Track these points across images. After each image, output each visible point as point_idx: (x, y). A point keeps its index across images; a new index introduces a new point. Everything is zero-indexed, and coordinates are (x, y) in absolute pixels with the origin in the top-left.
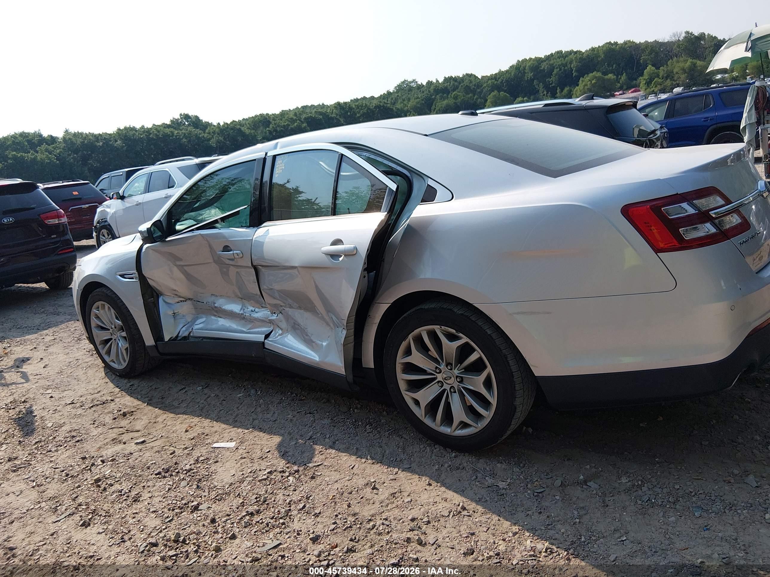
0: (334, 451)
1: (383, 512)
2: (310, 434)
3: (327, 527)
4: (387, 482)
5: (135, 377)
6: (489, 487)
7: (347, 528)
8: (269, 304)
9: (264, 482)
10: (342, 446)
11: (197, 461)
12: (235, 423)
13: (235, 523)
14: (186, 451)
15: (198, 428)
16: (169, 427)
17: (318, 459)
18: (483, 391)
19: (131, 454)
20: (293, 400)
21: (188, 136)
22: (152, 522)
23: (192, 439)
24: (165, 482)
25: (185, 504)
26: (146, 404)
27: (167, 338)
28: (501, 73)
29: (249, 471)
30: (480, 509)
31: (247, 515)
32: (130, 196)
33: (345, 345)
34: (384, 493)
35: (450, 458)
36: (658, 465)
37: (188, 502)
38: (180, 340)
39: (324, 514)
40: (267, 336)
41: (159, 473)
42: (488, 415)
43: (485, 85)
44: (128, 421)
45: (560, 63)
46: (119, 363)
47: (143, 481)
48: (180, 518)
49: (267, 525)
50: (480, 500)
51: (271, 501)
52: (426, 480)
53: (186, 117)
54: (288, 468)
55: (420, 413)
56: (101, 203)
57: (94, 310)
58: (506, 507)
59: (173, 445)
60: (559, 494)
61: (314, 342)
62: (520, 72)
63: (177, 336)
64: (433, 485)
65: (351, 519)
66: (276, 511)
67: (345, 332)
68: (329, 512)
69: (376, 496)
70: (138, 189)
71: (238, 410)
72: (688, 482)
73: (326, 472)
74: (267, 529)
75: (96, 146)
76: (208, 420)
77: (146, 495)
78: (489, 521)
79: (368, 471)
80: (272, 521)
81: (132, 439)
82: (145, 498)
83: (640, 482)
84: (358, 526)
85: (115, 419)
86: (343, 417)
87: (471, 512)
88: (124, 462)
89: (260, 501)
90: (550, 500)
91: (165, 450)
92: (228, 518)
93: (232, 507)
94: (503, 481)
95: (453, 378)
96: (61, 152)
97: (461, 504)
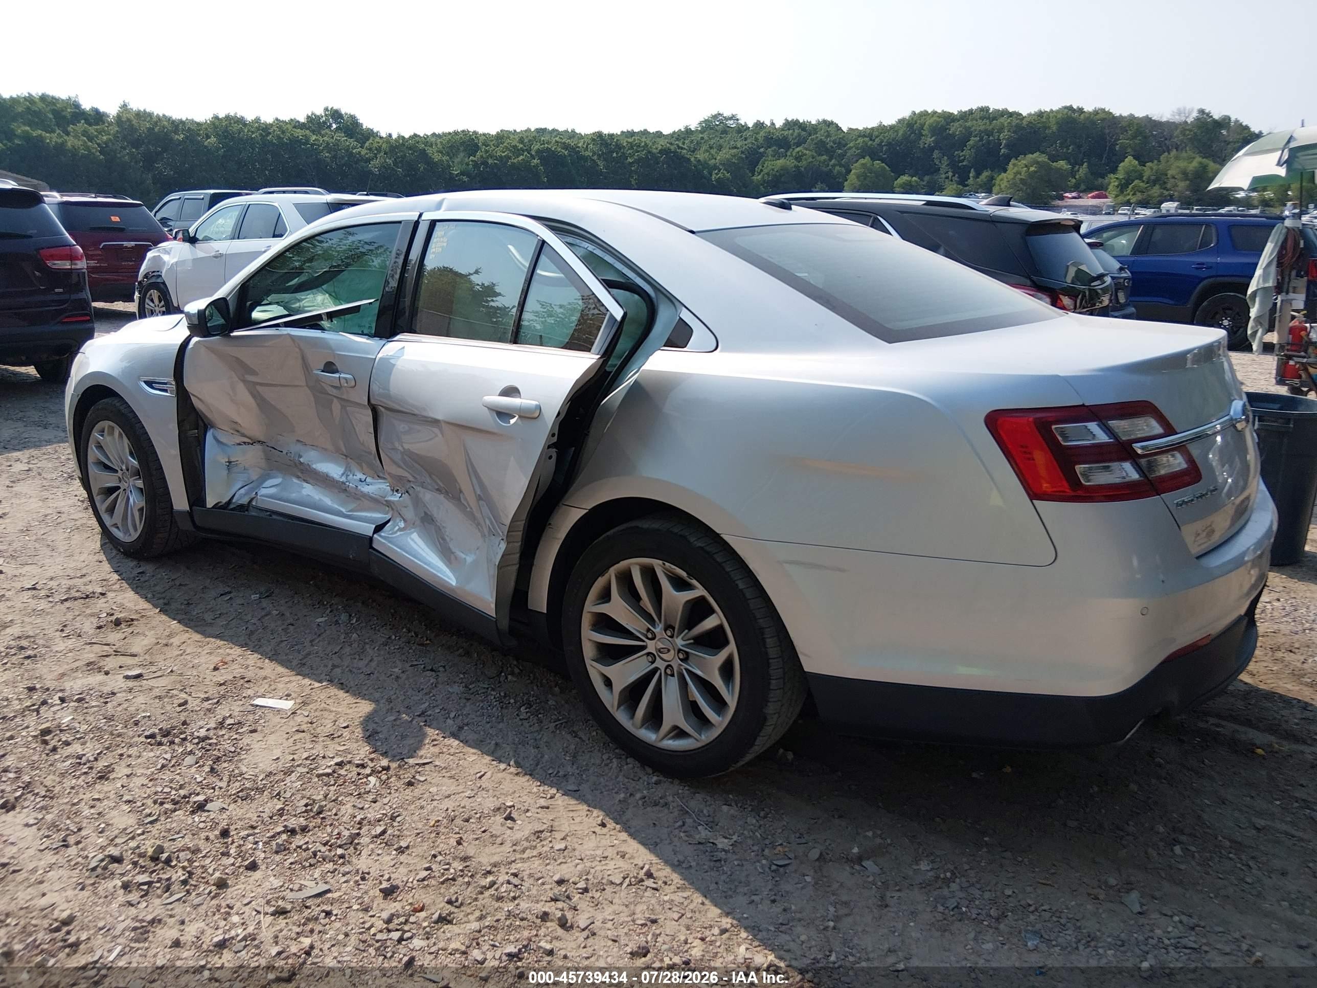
0: (457, 742)
1: (514, 861)
2: (424, 706)
3: (413, 873)
4: (533, 810)
5: (148, 560)
6: (700, 843)
7: (448, 879)
8: (389, 474)
9: (325, 779)
10: (472, 737)
11: (221, 725)
12: (302, 668)
13: (261, 844)
14: (206, 705)
15: (236, 666)
16: (189, 657)
17: (427, 752)
18: (718, 682)
19: (114, 694)
20: (409, 643)
21: (333, 148)
22: (122, 819)
23: (221, 685)
24: (158, 753)
25: (185, 797)
26: (158, 610)
27: (210, 502)
28: (882, 129)
29: (305, 755)
30: (676, 879)
31: (283, 832)
32: (207, 239)
33: (501, 567)
34: (523, 828)
35: (648, 784)
36: (985, 850)
37: (191, 794)
38: (232, 510)
39: (414, 850)
40: (379, 528)
41: (152, 736)
42: (720, 722)
43: (851, 145)
44: (120, 635)
45: (982, 128)
46: (127, 531)
47: (123, 745)
48: (169, 820)
49: (315, 854)
50: (680, 863)
51: (329, 813)
52: (598, 817)
53: (336, 115)
54: (372, 760)
55: (610, 699)
56: (156, 243)
57: (95, 434)
58: (720, 883)
59: (187, 690)
60: (812, 873)
61: (453, 553)
62: (913, 132)
63: (230, 502)
64: (608, 826)
65: (458, 865)
66: (335, 832)
67: (503, 546)
68: (423, 848)
69: (509, 831)
70: (222, 229)
71: (312, 645)
72: (1028, 888)
73: (435, 778)
74: (312, 861)
75: (172, 139)
76: (256, 655)
77: (121, 771)
78: (686, 904)
79: (507, 786)
80: (323, 849)
81: (121, 667)
82: (120, 776)
83: (948, 874)
84: (466, 879)
85: (100, 627)
86: (486, 686)
87: (660, 883)
88: (98, 706)
89: (311, 810)
90: (797, 880)
91: (171, 697)
92: (251, 832)
93: (262, 814)
94: (726, 838)
95: (672, 652)
96: (110, 139)
97: (647, 867)
